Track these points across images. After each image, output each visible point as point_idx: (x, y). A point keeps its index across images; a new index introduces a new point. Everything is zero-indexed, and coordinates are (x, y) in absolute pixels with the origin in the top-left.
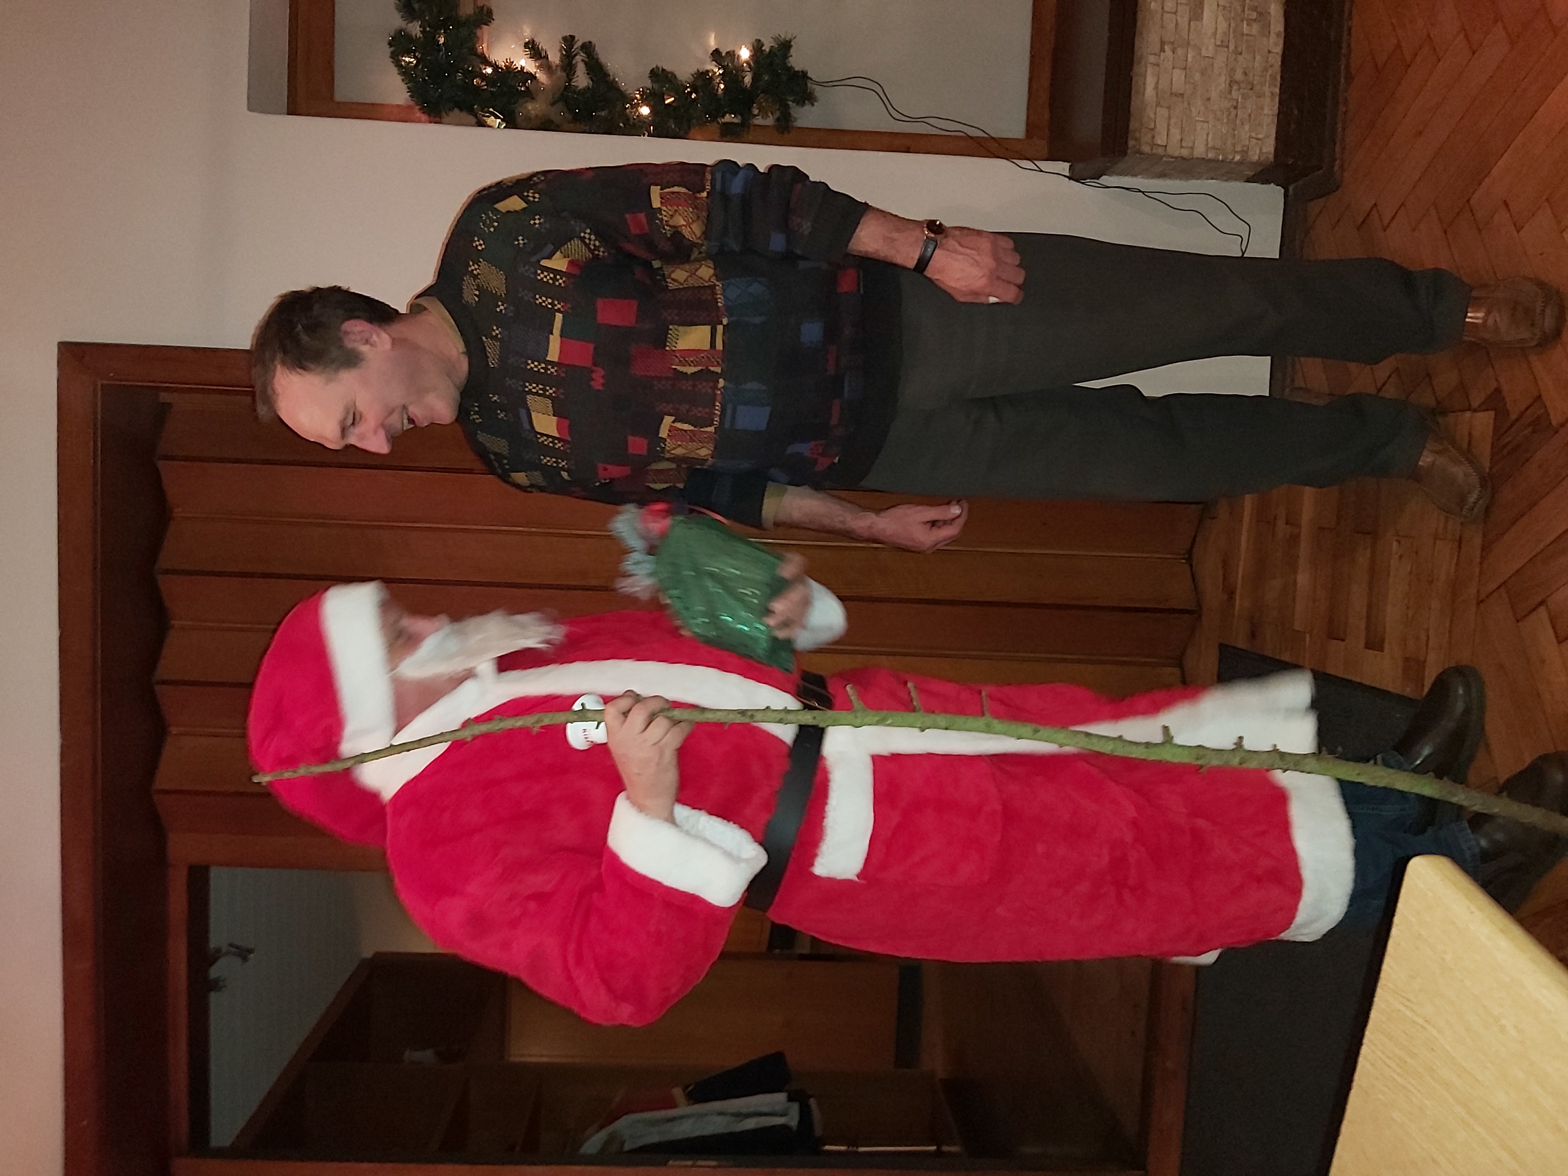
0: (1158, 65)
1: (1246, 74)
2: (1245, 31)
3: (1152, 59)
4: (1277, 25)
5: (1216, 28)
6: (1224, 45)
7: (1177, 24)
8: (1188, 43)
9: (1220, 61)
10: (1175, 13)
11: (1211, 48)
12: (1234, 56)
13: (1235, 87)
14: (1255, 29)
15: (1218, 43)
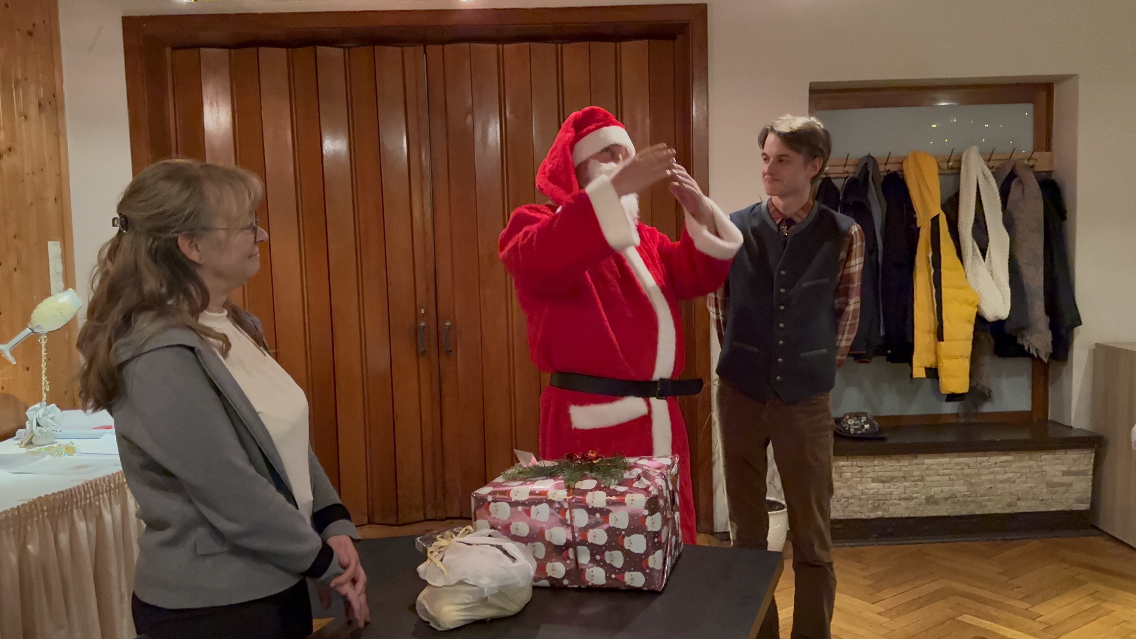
0: (852, 466)
1: (852, 503)
2: (870, 502)
3: (855, 463)
4: (872, 515)
5: (869, 489)
6: (863, 494)
7: (869, 472)
8: (862, 478)
9: (856, 492)
10: (874, 471)
11: (861, 488)
12: (858, 497)
13: (846, 499)
14: (870, 506)
15: (864, 491)
